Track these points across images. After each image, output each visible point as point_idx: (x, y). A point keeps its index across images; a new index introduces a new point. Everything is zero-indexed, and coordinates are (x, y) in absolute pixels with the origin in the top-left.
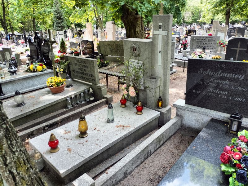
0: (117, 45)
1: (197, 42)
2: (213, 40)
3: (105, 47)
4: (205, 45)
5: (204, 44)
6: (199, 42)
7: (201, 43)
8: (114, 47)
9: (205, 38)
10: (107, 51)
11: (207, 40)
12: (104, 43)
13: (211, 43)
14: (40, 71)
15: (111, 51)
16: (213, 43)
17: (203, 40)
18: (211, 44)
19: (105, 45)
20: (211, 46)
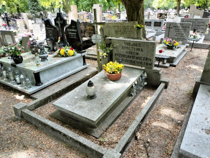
0: (124, 27)
3: (109, 29)
4: (194, 27)
8: (120, 29)
10: (111, 33)
11: (197, 22)
12: (109, 24)
14: (72, 56)
15: (116, 33)
16: (202, 25)
17: (193, 22)
19: (109, 27)
20: (200, 27)
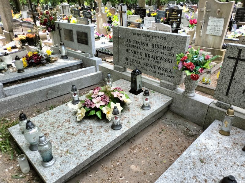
1: (127, 48)
2: (164, 48)
4: (144, 61)
5: (143, 56)
6: (130, 48)
7: (135, 52)
9: (143, 39)
11: (150, 45)
13: (159, 55)
16: (164, 56)
17: (141, 43)
18: (161, 59)
20: (159, 65)
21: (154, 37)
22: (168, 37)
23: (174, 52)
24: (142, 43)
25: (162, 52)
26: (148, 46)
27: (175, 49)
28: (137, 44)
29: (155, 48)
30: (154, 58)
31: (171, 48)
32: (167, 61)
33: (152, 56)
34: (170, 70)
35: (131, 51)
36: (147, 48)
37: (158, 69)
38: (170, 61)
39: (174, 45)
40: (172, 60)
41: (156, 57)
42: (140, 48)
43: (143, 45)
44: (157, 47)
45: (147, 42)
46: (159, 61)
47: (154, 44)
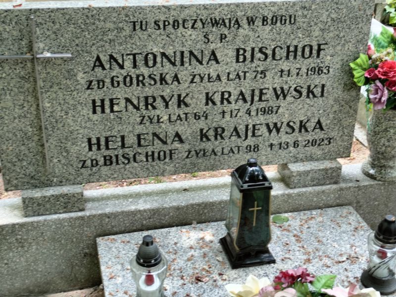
1: (97, 95)
2: (292, 52)
4: (202, 124)
5: (197, 105)
6: (120, 93)
7: (149, 102)
9: (191, 39)
11: (226, 54)
13: (272, 82)
16: (292, 82)
17: (178, 59)
18: (279, 94)
20: (272, 119)
21: (245, 21)
22: (306, 13)
23: (329, 58)
24: (187, 54)
25: (282, 71)
26: (218, 62)
27: (334, 47)
28: (159, 65)
29: (252, 60)
30: (249, 99)
31: (319, 45)
32: (304, 93)
33: (242, 94)
34: (319, 122)
35: (128, 100)
36: (213, 70)
37: (270, 131)
38: (318, 91)
39: (331, 35)
40: (323, 86)
41: (257, 93)
42: (176, 78)
43: (194, 61)
44: (259, 55)
45: (212, 46)
46: (273, 103)
47: (249, 49)
